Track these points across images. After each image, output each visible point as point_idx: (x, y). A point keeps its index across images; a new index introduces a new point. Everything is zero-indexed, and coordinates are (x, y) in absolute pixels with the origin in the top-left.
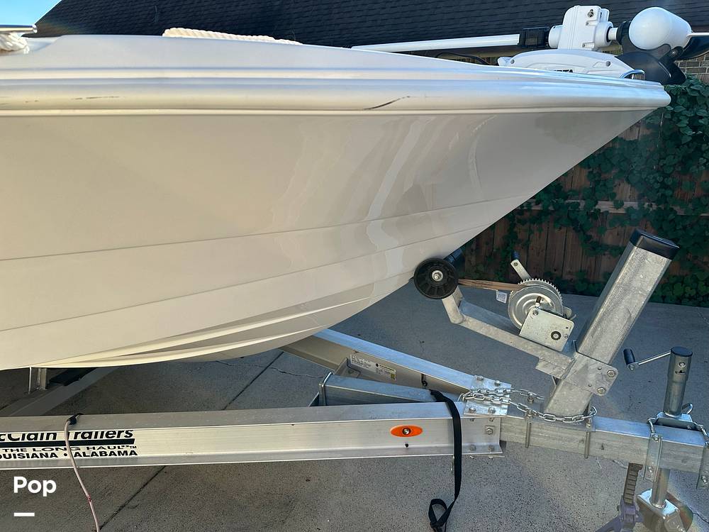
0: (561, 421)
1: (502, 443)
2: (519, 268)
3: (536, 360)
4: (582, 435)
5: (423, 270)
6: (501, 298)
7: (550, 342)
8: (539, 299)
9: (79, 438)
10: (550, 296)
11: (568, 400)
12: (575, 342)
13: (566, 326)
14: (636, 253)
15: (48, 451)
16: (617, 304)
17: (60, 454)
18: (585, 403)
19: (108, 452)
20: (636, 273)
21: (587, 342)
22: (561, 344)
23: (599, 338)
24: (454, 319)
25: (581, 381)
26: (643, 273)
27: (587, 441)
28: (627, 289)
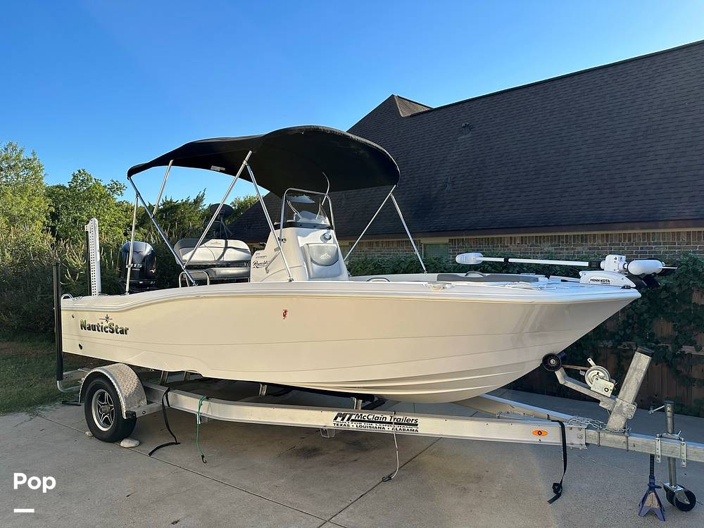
0: (614, 432)
1: (586, 444)
2: (591, 362)
3: (599, 401)
4: (624, 438)
5: (547, 358)
6: (582, 373)
7: (606, 394)
8: (598, 373)
9: (395, 421)
10: (603, 373)
11: (616, 421)
12: (616, 392)
13: (611, 386)
14: (637, 354)
15: (382, 426)
16: (631, 376)
17: (386, 428)
18: (623, 423)
19: (407, 429)
20: (638, 363)
21: (621, 393)
22: (609, 394)
23: (626, 391)
24: (561, 381)
25: (620, 411)
26: (640, 363)
27: (627, 443)
28: (635, 369)
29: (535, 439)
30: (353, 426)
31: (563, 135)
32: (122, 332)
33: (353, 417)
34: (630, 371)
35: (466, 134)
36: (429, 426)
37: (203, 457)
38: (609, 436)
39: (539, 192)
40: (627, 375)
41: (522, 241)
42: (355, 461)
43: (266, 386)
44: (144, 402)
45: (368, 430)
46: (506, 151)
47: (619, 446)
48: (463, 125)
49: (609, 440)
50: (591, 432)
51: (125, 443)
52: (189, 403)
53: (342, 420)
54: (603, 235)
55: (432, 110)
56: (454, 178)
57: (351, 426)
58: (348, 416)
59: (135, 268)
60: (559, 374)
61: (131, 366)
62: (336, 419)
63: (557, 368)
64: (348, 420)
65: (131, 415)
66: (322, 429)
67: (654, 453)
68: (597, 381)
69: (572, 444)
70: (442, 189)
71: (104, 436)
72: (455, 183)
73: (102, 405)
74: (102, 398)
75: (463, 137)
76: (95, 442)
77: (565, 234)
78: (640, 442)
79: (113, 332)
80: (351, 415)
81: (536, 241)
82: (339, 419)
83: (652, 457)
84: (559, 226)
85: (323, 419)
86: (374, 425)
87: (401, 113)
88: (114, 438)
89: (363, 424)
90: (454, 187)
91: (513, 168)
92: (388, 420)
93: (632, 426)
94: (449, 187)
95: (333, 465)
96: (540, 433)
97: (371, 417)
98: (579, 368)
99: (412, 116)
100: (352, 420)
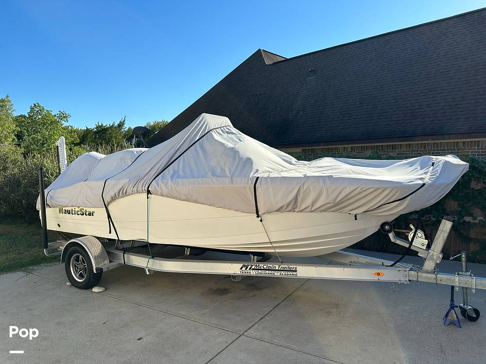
0: (427, 272)
1: (409, 280)
2: (412, 227)
3: (418, 252)
4: (434, 276)
5: (383, 225)
6: (406, 234)
7: (422, 247)
8: (417, 234)
9: (282, 269)
10: (420, 234)
11: (429, 265)
12: (429, 247)
13: (426, 242)
14: (444, 221)
15: (273, 272)
16: (440, 235)
17: (276, 273)
18: (434, 266)
19: (289, 274)
20: (444, 226)
21: (433, 247)
22: (424, 248)
23: (436, 246)
24: (393, 240)
25: (432, 259)
26: (446, 226)
27: (436, 279)
28: (442, 231)
29: (376, 278)
30: (253, 273)
31: (379, 76)
32: (90, 215)
33: (253, 267)
34: (439, 232)
35: (312, 77)
36: (304, 272)
38: (424, 275)
39: (363, 116)
40: (437, 235)
41: (352, 150)
42: (254, 296)
43: (189, 249)
44: (107, 262)
45: (263, 275)
46: (340, 88)
47: (431, 281)
48: (310, 70)
49: (424, 277)
50: (413, 273)
51: (96, 290)
52: (138, 261)
53: (246, 269)
54: (406, 145)
55: (287, 60)
56: (305, 107)
57: (252, 273)
58: (250, 266)
60: (391, 235)
61: (98, 238)
62: (241, 268)
63: (390, 231)
64: (250, 269)
65: (100, 270)
66: (233, 275)
67: (453, 285)
68: (417, 239)
69: (400, 281)
70: (297, 115)
71: (80, 285)
72: (305, 110)
73: (77, 264)
74: (77, 259)
75: (310, 79)
76: (74, 289)
77: (381, 144)
78: (444, 278)
79: (83, 215)
80: (252, 266)
81: (362, 150)
82: (244, 269)
83: (453, 287)
84: (378, 139)
85: (233, 269)
86: (268, 272)
87: (266, 62)
88: (87, 286)
89: (260, 271)
90: (305, 113)
91: (345, 100)
92: (277, 268)
93: (440, 268)
94: (301, 113)
95: (239, 299)
96: (378, 274)
97: (265, 267)
98: (405, 231)
99: (273, 64)
100: (253, 269)
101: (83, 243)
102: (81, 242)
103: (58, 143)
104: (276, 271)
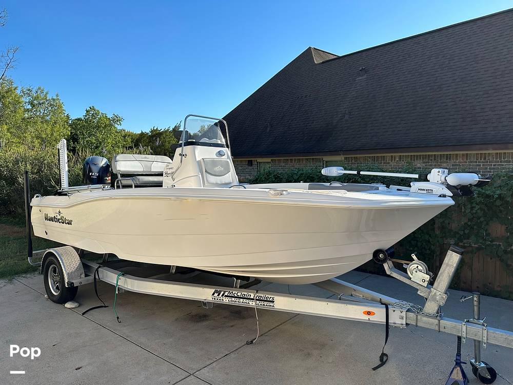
0: (428, 316)
1: (407, 324)
2: (414, 257)
3: (417, 290)
4: (436, 321)
5: (376, 253)
6: (405, 266)
7: (421, 283)
8: (417, 267)
10: (422, 266)
11: (431, 307)
12: (431, 283)
13: (427, 278)
14: (449, 252)
15: (248, 301)
16: (445, 270)
17: (251, 303)
18: (437, 308)
19: (266, 304)
20: (450, 259)
21: (436, 284)
22: (425, 284)
23: (439, 283)
24: (388, 272)
25: (434, 299)
26: (452, 259)
27: (439, 325)
28: (447, 265)
29: (366, 318)
30: (226, 300)
31: (437, 75)
32: (69, 223)
33: (226, 294)
34: (443, 266)
35: (362, 76)
36: (282, 303)
37: (118, 318)
38: (425, 319)
39: (415, 121)
40: (441, 270)
41: (400, 159)
42: (232, 326)
44: (83, 276)
45: (237, 304)
46: (392, 89)
47: (433, 327)
48: (361, 69)
49: (425, 321)
50: (411, 315)
51: (68, 305)
52: (111, 277)
53: (218, 295)
55: (339, 58)
56: (352, 110)
57: (224, 301)
58: (222, 292)
59: (93, 176)
60: (386, 266)
61: (75, 248)
62: (213, 294)
63: (384, 261)
64: (222, 296)
65: (71, 284)
66: (203, 302)
67: (460, 335)
68: (417, 273)
69: (395, 324)
70: (342, 119)
71: (55, 299)
72: (352, 114)
73: (55, 276)
74: (55, 271)
75: (360, 78)
76: (50, 303)
77: (434, 153)
78: (450, 325)
79: (63, 223)
80: (225, 292)
81: (411, 159)
82: (216, 295)
83: (459, 338)
84: (428, 147)
85: (205, 294)
86: (242, 300)
87: (315, 61)
88: (61, 300)
89: (233, 299)
90: (351, 117)
91: (396, 102)
92: (252, 297)
93: (442, 312)
94: (347, 117)
95: (213, 329)
96: (369, 313)
97: (239, 294)
98: (403, 262)
99: (323, 63)
100: (226, 296)
101: (58, 254)
102: (57, 252)
103: (59, 146)
104: (250, 300)
